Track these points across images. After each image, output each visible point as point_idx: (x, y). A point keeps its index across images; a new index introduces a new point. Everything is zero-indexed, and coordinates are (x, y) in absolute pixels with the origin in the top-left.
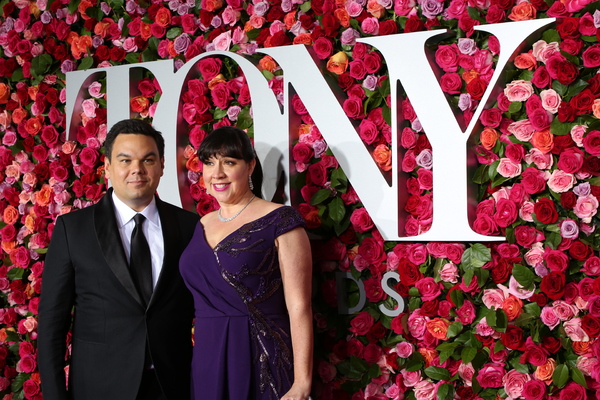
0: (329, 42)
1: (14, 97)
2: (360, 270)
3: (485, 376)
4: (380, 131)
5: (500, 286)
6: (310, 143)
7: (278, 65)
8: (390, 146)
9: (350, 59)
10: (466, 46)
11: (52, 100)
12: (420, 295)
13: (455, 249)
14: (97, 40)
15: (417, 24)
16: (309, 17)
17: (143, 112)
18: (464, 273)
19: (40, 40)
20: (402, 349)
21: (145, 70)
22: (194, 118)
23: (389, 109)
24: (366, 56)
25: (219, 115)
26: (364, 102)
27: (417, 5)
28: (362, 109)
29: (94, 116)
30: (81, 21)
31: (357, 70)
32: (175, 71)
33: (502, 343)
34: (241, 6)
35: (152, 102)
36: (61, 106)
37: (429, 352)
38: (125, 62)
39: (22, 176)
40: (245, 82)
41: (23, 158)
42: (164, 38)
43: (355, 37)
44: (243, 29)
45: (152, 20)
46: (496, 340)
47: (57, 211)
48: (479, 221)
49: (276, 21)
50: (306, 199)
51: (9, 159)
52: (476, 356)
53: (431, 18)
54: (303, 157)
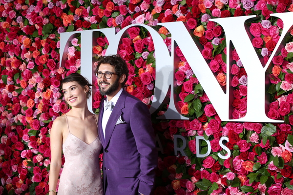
0: (195, 21)
1: (34, 45)
2: (209, 135)
3: (272, 190)
4: (221, 66)
5: (280, 145)
6: (184, 71)
7: (168, 31)
8: (225, 74)
9: (205, 29)
10: (266, 24)
11: (53, 46)
12: (239, 148)
13: (258, 126)
14: (76, 17)
15: (241, 12)
16: (184, 8)
17: (99, 53)
18: (262, 138)
19: (47, 17)
20: (229, 175)
21: (100, 33)
22: (125, 57)
23: (225, 55)
24: (214, 28)
25: (138, 56)
26: (212, 51)
27: (240, 3)
28: (212, 54)
29: (74, 55)
30: (68, 8)
31: (209, 35)
32: (116, 33)
33: (281, 174)
34: (150, 1)
35: (103, 48)
36: (57, 50)
37: (243, 177)
38: (90, 29)
39: (37, 84)
40: (152, 40)
41: (37, 75)
42: (110, 17)
43: (208, 18)
44: (151, 13)
45: (105, 8)
46: (277, 173)
47: (54, 102)
48: (270, 112)
49: (168, 10)
50: (182, 99)
51: (30, 75)
52: (268, 180)
53: (248, 9)
54: (181, 78)
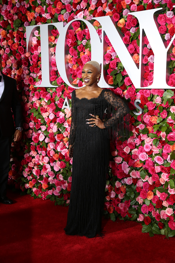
0: (118, 15)
1: (8, 35)
2: (127, 99)
3: (170, 137)
4: (136, 49)
6: (111, 53)
7: (100, 24)
8: (139, 54)
9: (126, 21)
10: (170, 14)
11: (21, 37)
12: (148, 108)
13: (161, 92)
15: (151, 6)
16: (111, 5)
17: (53, 41)
18: (164, 100)
19: (16, 14)
20: (141, 127)
21: (54, 26)
22: (71, 44)
23: (139, 40)
24: (131, 21)
25: (79, 43)
26: (130, 38)
28: (129, 40)
29: (36, 43)
30: (30, 6)
31: (128, 25)
32: (64, 26)
34: (87, 1)
35: (56, 38)
36: (25, 39)
37: (150, 128)
38: (46, 23)
39: (12, 64)
40: (88, 31)
41: (12, 58)
42: (60, 14)
43: (128, 12)
44: (88, 10)
45: (56, 6)
46: (174, 124)
47: (24, 77)
48: (170, 82)
49: (100, 7)
50: (109, 74)
51: (7, 58)
52: (167, 129)
53: (157, 3)
54: (108, 58)
